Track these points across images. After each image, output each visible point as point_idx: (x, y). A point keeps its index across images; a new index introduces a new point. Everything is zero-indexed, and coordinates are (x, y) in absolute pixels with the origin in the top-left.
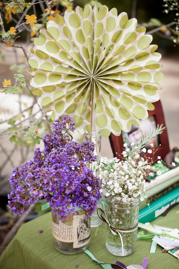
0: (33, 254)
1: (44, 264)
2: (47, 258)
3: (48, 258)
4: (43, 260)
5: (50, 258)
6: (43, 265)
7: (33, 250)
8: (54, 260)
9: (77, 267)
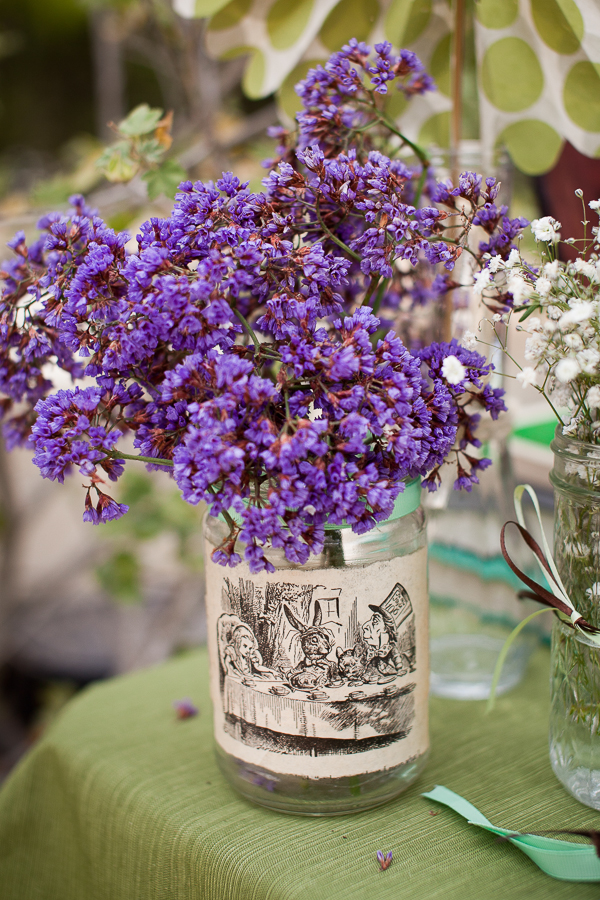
0: (131, 808)
1: (194, 856)
2: (209, 826)
3: (214, 824)
4: (187, 835)
5: (224, 825)
6: (188, 866)
7: (135, 790)
8: (251, 833)
9: (386, 865)
